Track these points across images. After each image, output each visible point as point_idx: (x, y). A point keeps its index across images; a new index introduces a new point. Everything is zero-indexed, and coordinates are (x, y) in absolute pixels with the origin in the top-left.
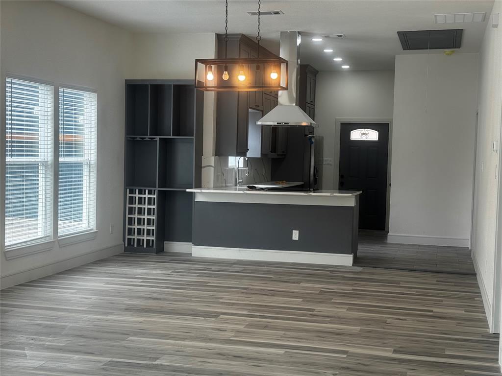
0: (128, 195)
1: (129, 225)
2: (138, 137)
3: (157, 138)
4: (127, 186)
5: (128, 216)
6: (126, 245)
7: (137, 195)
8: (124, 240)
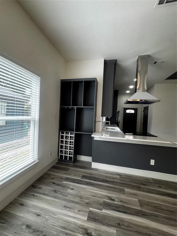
0: (61, 134)
1: (61, 148)
2: (66, 107)
3: (75, 107)
4: (60, 130)
5: (60, 144)
6: (59, 158)
7: (65, 135)
8: (58, 156)
